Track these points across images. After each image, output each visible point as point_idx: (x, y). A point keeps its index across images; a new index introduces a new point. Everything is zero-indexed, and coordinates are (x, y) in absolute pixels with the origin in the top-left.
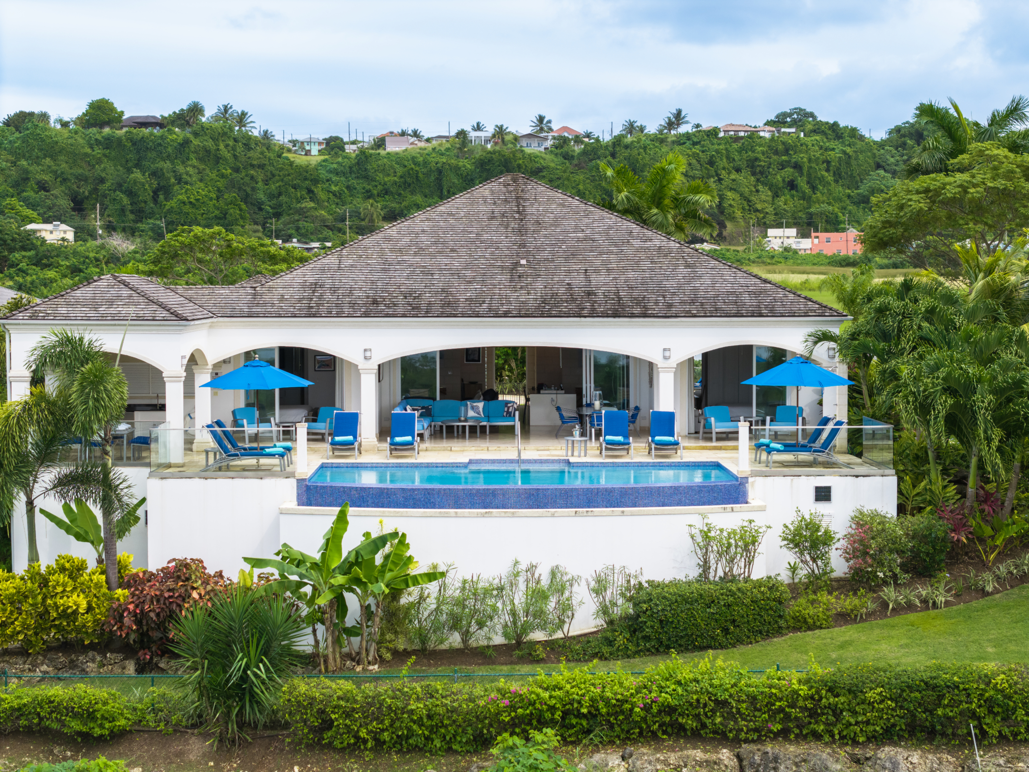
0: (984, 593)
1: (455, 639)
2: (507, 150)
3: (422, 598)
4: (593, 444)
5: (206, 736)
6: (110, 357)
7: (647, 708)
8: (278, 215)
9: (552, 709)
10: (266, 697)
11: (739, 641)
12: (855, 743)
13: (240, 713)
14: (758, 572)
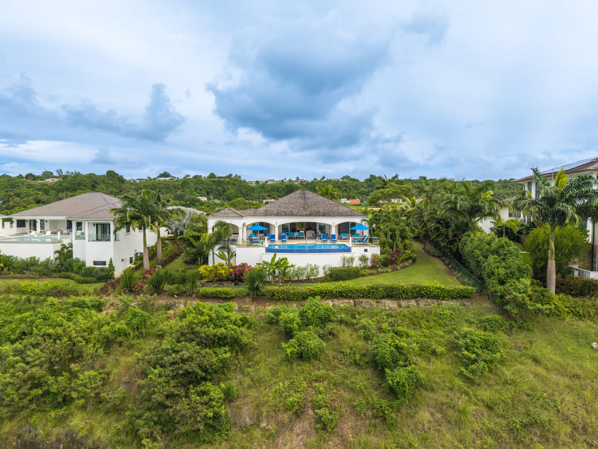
0: (397, 270)
1: (296, 278)
2: (291, 183)
3: (290, 270)
4: (320, 241)
5: (250, 297)
6: (230, 224)
7: (336, 292)
8: (247, 196)
9: (318, 292)
10: (262, 290)
11: (351, 279)
12: (377, 299)
13: (257, 293)
14: (354, 265)
